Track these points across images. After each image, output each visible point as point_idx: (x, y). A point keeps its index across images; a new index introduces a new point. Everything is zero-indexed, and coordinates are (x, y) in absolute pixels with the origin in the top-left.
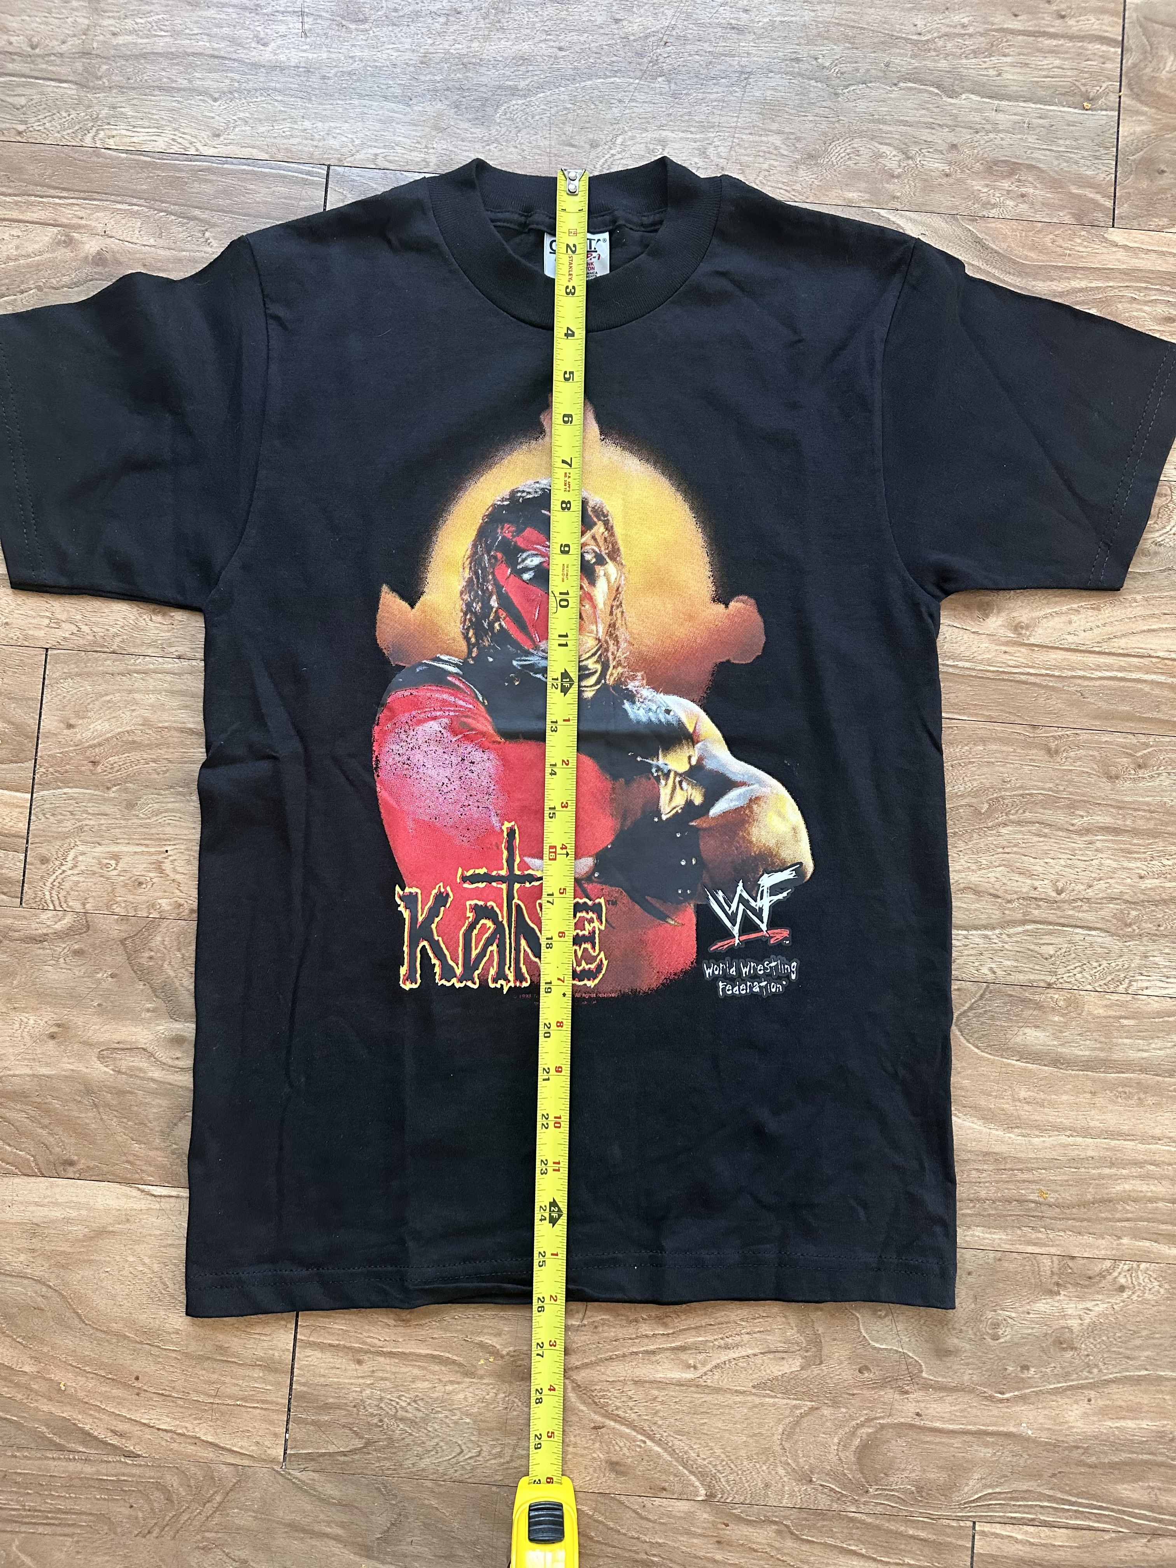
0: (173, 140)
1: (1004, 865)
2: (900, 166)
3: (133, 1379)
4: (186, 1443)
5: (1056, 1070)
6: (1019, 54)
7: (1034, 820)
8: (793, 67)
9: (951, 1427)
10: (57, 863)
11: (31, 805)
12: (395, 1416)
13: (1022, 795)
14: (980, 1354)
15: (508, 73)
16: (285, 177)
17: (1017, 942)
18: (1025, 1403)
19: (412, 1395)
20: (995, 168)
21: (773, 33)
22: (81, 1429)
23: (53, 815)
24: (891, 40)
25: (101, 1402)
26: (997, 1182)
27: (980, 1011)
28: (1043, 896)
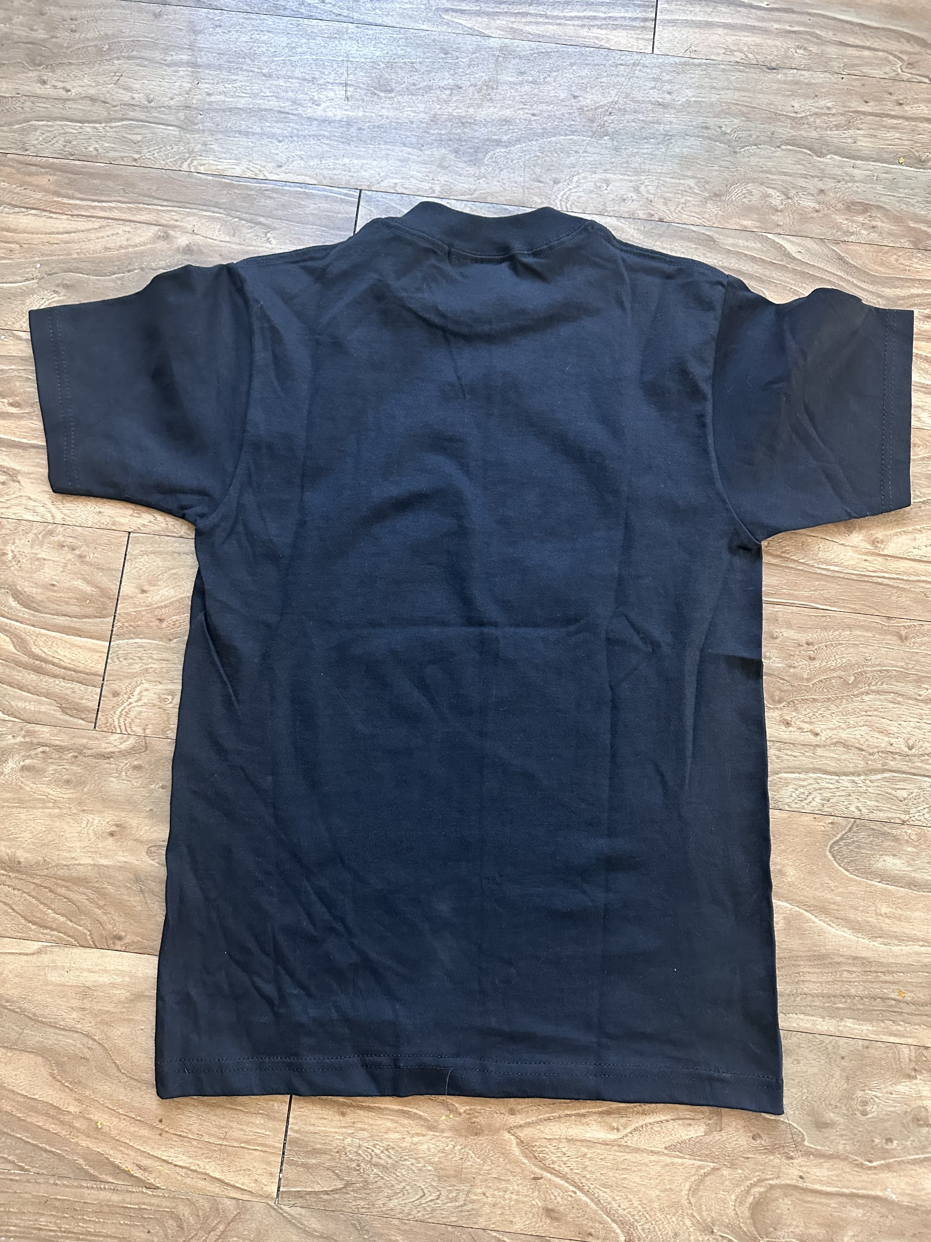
0: (248, 168)
1: (867, 725)
2: (782, 203)
3: (157, 1122)
4: (197, 1178)
5: (910, 891)
6: (870, 129)
7: (890, 691)
8: (703, 133)
9: (829, 1189)
10: (126, 696)
11: (109, 651)
12: (370, 1162)
13: (880, 671)
14: (851, 1127)
15: (494, 130)
16: (327, 197)
17: (878, 786)
18: (890, 1171)
19: (385, 1144)
20: (853, 207)
21: (688, 109)
22: (112, 1163)
23: (125, 659)
24: (775, 117)
25: (130, 1140)
26: (864, 982)
27: (849, 841)
28: (898, 751)
